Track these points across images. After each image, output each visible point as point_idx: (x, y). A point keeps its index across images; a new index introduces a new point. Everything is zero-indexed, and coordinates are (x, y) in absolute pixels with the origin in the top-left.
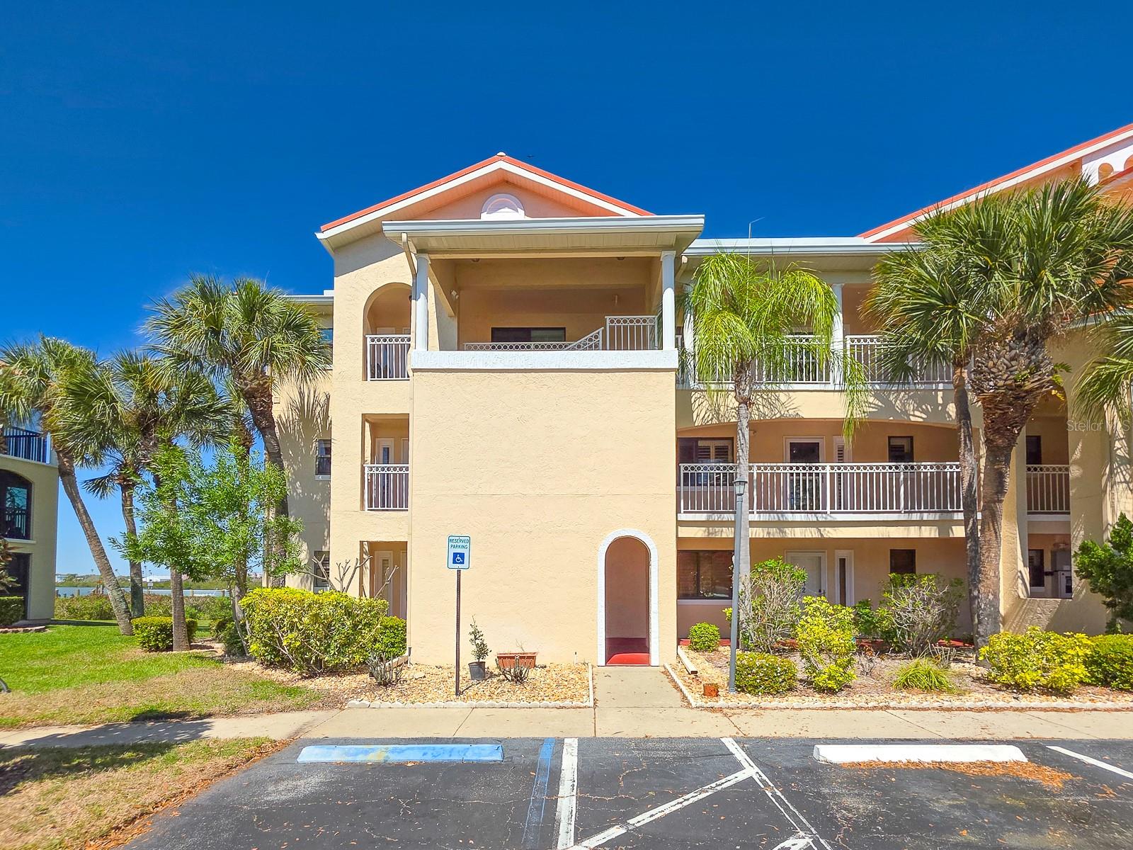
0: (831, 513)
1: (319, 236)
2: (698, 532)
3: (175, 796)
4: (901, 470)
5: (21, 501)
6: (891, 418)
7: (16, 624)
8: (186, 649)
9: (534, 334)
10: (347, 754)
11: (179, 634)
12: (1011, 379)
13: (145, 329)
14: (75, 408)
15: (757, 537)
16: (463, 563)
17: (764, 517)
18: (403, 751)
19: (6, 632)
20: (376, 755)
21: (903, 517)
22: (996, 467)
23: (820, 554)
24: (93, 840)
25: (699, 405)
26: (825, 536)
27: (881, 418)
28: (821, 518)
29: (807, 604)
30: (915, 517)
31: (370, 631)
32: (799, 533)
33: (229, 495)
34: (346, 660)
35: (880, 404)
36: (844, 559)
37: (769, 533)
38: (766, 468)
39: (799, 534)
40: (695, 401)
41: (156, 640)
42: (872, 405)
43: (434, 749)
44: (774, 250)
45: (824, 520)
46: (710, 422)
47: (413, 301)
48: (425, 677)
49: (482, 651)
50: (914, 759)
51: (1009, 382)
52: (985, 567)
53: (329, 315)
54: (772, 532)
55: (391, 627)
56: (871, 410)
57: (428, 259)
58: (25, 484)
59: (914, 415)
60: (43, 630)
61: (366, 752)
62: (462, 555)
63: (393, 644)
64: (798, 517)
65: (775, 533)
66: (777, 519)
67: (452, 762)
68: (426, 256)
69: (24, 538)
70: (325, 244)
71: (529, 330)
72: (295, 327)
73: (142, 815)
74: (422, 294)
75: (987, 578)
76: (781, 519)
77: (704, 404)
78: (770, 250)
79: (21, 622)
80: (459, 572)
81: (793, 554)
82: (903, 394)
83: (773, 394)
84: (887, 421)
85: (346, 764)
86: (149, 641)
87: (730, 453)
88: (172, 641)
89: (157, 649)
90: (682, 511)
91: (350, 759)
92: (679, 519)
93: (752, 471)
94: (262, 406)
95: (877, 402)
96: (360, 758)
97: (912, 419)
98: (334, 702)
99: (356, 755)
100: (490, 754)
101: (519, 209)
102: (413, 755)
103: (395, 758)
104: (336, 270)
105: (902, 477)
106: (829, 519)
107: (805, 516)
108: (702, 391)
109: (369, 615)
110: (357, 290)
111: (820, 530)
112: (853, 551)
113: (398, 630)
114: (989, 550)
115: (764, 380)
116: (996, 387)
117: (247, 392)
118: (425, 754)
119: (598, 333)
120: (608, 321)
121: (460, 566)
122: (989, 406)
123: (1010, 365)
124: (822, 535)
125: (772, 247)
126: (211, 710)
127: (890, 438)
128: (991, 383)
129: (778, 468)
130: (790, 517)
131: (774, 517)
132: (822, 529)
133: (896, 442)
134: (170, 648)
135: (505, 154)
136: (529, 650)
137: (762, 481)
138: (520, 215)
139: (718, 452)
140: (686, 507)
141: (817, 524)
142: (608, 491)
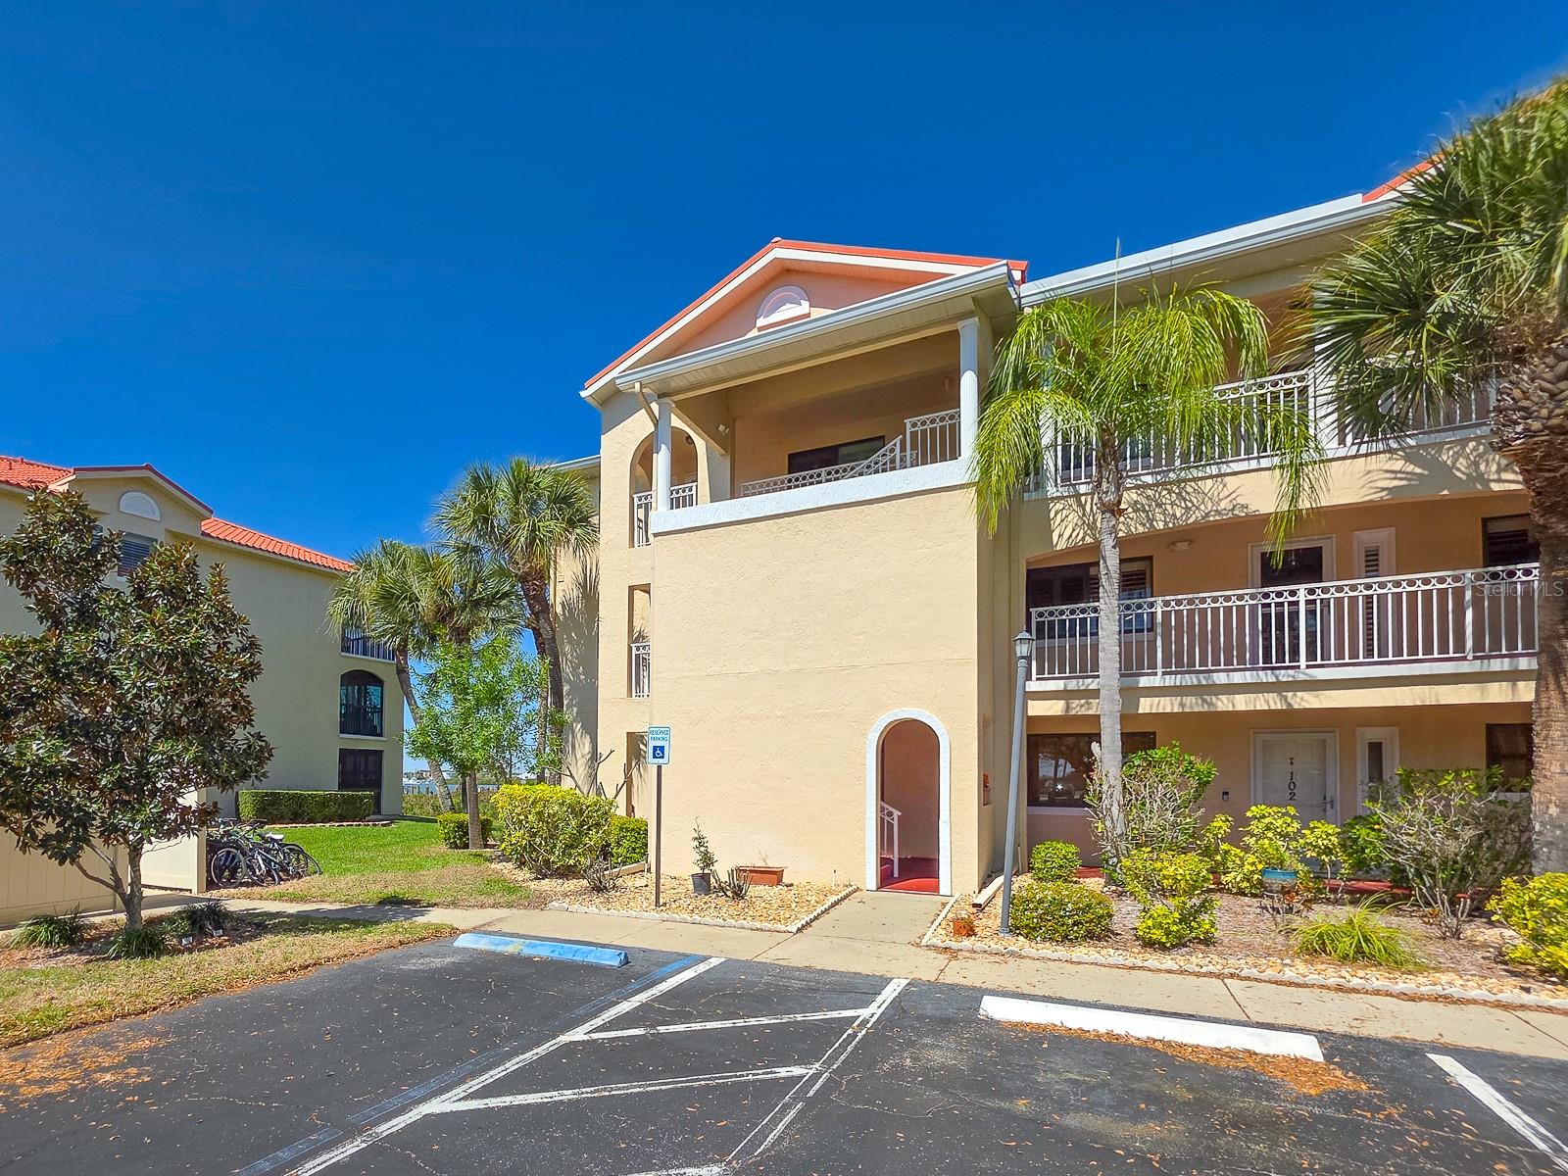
0: (1308, 667)
1: (583, 394)
2: (1055, 708)
3: (346, 956)
4: (1467, 581)
5: (376, 701)
6: (1445, 492)
7: (369, 818)
8: (480, 848)
9: (843, 451)
10: (492, 944)
11: (473, 832)
12: (1559, 415)
13: (428, 525)
14: (384, 609)
15: (1161, 711)
16: (662, 757)
17: (1178, 680)
18: (536, 946)
19: (359, 825)
20: (512, 948)
21: (1476, 667)
22: (1554, 574)
23: (1322, 736)
24: (274, 974)
25: (1062, 521)
26: (1296, 706)
27: (1426, 494)
28: (1284, 676)
29: (1254, 817)
30: (1496, 665)
31: (597, 832)
32: (1242, 703)
33: (491, 690)
34: (572, 862)
35: (1418, 470)
36: (1381, 743)
37: (1182, 705)
38: (1179, 602)
39: (1244, 705)
40: (1055, 516)
41: (455, 837)
42: (1399, 475)
43: (562, 947)
44: (1153, 268)
45: (1290, 679)
46: (1081, 543)
47: (655, 455)
48: (647, 886)
49: (707, 860)
50: (1119, 1030)
51: (1555, 421)
52: (1540, 757)
53: (596, 477)
54: (1188, 704)
55: (633, 830)
56: (1396, 483)
57: (671, 402)
58: (379, 682)
59: (1499, 481)
60: (389, 824)
61: (507, 944)
62: (662, 748)
63: (634, 849)
64: (1238, 678)
65: (1192, 704)
66: (1195, 682)
67: (574, 961)
68: (667, 400)
69: (378, 735)
70: (590, 401)
71: (834, 449)
72: (562, 501)
73: (315, 964)
74: (663, 445)
75: (1545, 777)
76: (1204, 682)
77: (1070, 518)
78: (1148, 269)
79: (372, 817)
80: (659, 767)
81: (1267, 737)
82: (1472, 445)
83: (1193, 484)
84: (1439, 498)
85: (488, 952)
86: (449, 839)
87: (1148, 580)
88: (468, 839)
89: (456, 847)
90: (1034, 676)
91: (492, 948)
92: (1027, 690)
93: (1153, 610)
94: (534, 589)
95: (1410, 468)
96: (500, 949)
97: (1495, 487)
98: (541, 902)
99: (497, 945)
100: (610, 959)
101: (802, 302)
102: (543, 952)
103: (527, 952)
104: (603, 426)
105: (1468, 595)
106: (1301, 677)
107: (1252, 675)
108: (1063, 498)
109: (595, 814)
110: (623, 445)
111: (1286, 697)
112: (1397, 729)
113: (639, 833)
114: (1547, 726)
115: (1177, 463)
116: (1528, 433)
117: (521, 577)
118: (553, 951)
119: (895, 445)
120: (908, 426)
121: (660, 761)
122: (1526, 467)
123: (1557, 391)
124: (1289, 704)
125: (1148, 265)
126: (438, 900)
127: (1485, 521)
128: (1519, 429)
129: (1203, 600)
130: (1221, 678)
131: (1190, 680)
132: (1290, 694)
133: (1496, 528)
134: (466, 846)
135: (780, 239)
136: (773, 863)
137: (1173, 624)
138: (804, 307)
139: (1125, 581)
140: (1040, 671)
141: (1278, 687)
142: (882, 660)
